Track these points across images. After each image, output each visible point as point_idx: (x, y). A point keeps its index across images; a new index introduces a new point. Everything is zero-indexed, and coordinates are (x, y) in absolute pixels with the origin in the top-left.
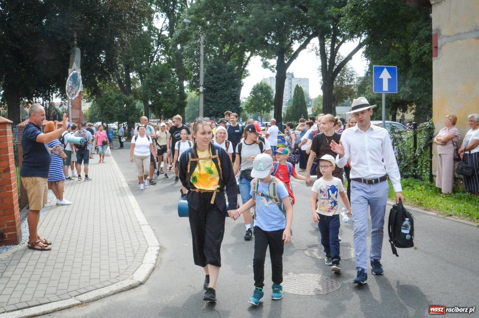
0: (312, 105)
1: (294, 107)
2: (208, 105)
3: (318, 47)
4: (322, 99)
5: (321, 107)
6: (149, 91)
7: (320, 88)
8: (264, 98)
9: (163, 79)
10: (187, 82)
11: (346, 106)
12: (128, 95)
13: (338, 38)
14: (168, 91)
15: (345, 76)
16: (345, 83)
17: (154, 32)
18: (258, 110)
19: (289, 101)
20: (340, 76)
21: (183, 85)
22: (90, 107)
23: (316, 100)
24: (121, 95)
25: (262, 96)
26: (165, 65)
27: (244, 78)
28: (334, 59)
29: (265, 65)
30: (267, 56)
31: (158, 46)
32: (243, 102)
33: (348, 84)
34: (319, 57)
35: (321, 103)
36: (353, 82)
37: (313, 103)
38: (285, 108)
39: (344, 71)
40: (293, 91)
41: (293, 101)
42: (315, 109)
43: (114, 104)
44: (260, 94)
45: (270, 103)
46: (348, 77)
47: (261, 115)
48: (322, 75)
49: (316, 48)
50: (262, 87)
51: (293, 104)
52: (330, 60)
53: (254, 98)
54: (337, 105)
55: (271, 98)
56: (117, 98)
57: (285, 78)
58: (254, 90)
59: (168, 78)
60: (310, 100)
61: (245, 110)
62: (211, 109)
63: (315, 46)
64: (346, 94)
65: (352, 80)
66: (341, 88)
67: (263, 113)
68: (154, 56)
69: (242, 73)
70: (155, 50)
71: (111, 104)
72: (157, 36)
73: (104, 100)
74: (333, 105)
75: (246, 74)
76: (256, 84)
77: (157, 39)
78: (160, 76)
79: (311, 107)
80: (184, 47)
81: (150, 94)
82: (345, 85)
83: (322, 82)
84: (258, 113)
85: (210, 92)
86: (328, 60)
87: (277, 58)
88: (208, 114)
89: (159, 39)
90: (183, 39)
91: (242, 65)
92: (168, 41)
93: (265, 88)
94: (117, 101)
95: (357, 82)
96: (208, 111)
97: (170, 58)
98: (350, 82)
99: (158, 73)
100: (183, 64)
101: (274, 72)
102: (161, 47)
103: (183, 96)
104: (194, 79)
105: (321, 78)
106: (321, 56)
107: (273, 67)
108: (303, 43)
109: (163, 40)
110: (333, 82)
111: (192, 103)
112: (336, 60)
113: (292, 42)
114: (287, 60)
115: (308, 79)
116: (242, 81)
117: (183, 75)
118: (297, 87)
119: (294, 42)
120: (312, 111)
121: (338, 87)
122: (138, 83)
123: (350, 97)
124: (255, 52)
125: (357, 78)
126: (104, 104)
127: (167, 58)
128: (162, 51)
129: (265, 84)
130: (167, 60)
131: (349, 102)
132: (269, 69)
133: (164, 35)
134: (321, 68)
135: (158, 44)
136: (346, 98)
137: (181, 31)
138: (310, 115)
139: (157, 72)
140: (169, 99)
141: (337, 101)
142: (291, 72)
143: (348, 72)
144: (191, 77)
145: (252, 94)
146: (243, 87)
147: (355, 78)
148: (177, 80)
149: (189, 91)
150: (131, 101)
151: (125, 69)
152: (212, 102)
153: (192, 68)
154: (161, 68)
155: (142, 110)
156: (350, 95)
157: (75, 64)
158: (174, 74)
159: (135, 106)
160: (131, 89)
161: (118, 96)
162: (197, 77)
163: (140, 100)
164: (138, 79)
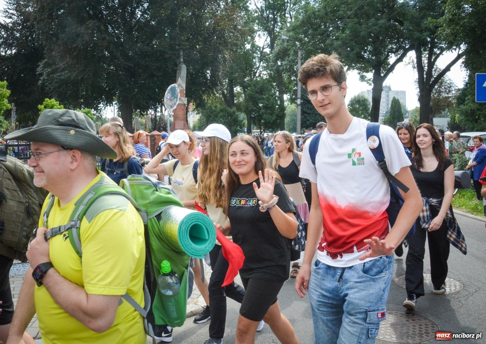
0: (409, 117)
1: (391, 119)
2: (306, 117)
3: (415, 60)
4: (419, 111)
5: (418, 118)
6: (251, 103)
7: (417, 100)
8: (361, 110)
9: (263, 92)
10: (287, 95)
11: (444, 117)
12: (231, 108)
13: (435, 50)
14: (268, 103)
15: (443, 88)
16: (443, 95)
17: (256, 49)
19: (386, 112)
20: (437, 88)
21: (283, 98)
22: (199, 118)
23: (413, 111)
24: (225, 108)
25: (359, 108)
26: (266, 79)
28: (432, 71)
29: (362, 78)
30: (364, 69)
31: (260, 62)
33: (447, 95)
34: (416, 70)
35: (418, 114)
36: (451, 93)
37: (410, 115)
38: (382, 119)
39: (441, 83)
40: (390, 103)
41: (390, 113)
42: (412, 120)
43: (219, 116)
44: (357, 106)
45: (367, 115)
46: (446, 89)
48: (419, 87)
49: (413, 61)
50: (359, 99)
51: (390, 115)
52: (427, 72)
53: (352, 110)
54: (434, 116)
55: (368, 110)
56: (221, 110)
57: (382, 90)
58: (351, 102)
59: (268, 92)
60: (407, 112)
62: (308, 120)
63: (411, 60)
64: (444, 106)
65: (450, 91)
66: (439, 99)
68: (256, 72)
70: (257, 66)
71: (216, 116)
72: (259, 53)
74: (430, 116)
77: (259, 56)
78: (261, 90)
79: (408, 119)
80: (283, 62)
81: (251, 107)
82: (443, 97)
83: (419, 94)
85: (308, 104)
86: (425, 73)
87: (374, 71)
88: (305, 125)
89: (261, 55)
90: (282, 54)
92: (269, 58)
93: (363, 101)
94: (221, 113)
95: (455, 94)
96: (305, 122)
97: (271, 74)
98: (448, 94)
100: (284, 79)
101: (370, 85)
102: (263, 63)
103: (282, 108)
104: (294, 92)
105: (418, 90)
106: (418, 69)
107: (369, 80)
108: (399, 56)
109: (265, 57)
110: (430, 94)
111: (293, 115)
112: (433, 72)
113: (388, 55)
114: (383, 73)
117: (284, 88)
118: (394, 98)
119: (391, 56)
121: (435, 99)
122: (241, 97)
123: (449, 109)
124: (352, 66)
125: (455, 89)
127: (269, 74)
128: (264, 67)
129: (362, 97)
130: (269, 76)
131: (447, 113)
132: (366, 83)
133: (266, 52)
134: (418, 80)
135: (261, 60)
136: (444, 110)
137: (281, 47)
140: (269, 111)
141: (435, 112)
143: (446, 84)
147: (453, 89)
148: (277, 94)
149: (289, 103)
150: (234, 112)
151: (229, 84)
152: (309, 114)
153: (290, 82)
154: (261, 82)
155: (244, 121)
156: (448, 106)
157: (179, 78)
158: (275, 88)
159: (237, 118)
160: (235, 102)
161: (222, 108)
162: (296, 90)
163: (244, 112)
164: (242, 93)
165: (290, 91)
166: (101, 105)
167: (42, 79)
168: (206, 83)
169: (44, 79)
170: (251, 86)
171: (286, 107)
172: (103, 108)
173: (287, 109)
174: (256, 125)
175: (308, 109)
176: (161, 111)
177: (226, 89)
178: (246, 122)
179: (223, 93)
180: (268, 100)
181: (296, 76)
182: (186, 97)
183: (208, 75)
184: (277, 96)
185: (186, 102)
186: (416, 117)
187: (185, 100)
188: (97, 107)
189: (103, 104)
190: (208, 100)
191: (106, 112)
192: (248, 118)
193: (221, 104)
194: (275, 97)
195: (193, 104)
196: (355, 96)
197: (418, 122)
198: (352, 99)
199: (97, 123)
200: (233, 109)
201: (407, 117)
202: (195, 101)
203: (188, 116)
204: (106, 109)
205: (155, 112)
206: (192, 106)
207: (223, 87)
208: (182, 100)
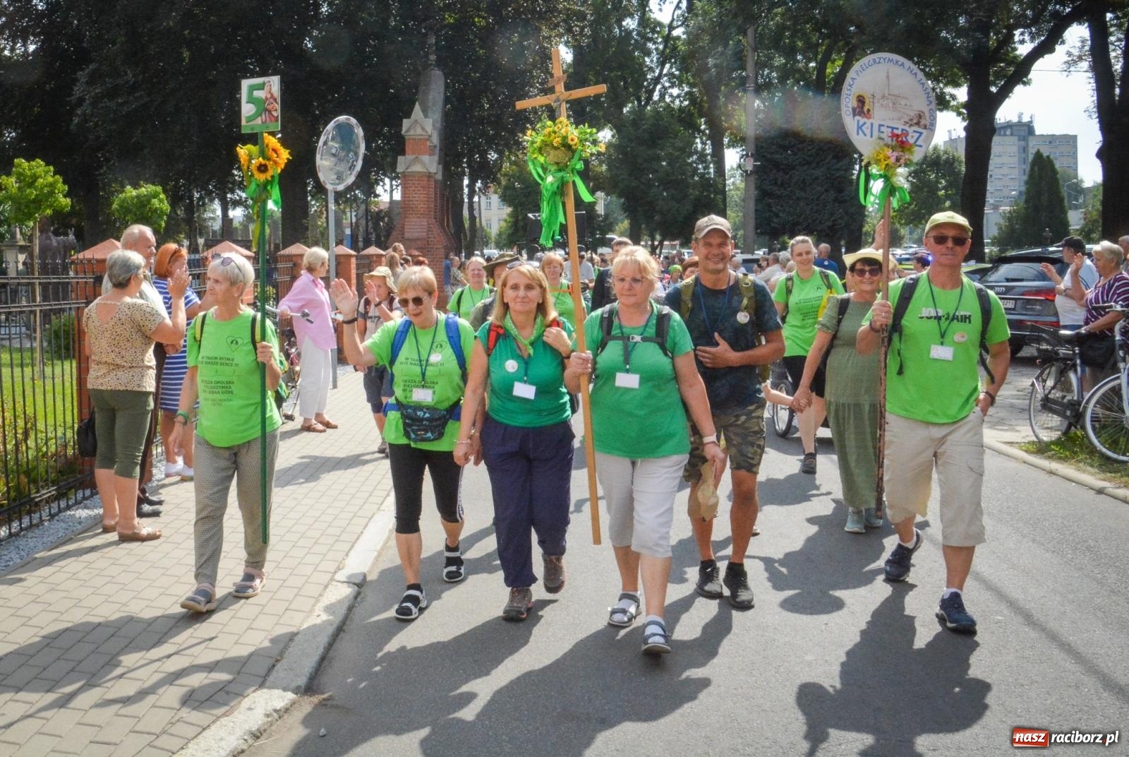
0: (1085, 204)
1: (1030, 211)
2: (769, 205)
8: (945, 188)
19: (1017, 194)
25: (938, 182)
29: (942, 102)
37: (1087, 201)
40: (1027, 167)
41: (1027, 194)
50: (938, 158)
51: (1027, 201)
53: (917, 187)
60: (1080, 192)
79: (1078, 214)
99: (645, 127)
101: (961, 117)
118: (1038, 155)
139: (644, 125)
152: (780, 197)
157: (417, 107)
167: (79, 112)
169: (84, 114)
175: (776, 183)
185: (434, 169)
187: (431, 163)
201: (1082, 206)
208: (422, 163)
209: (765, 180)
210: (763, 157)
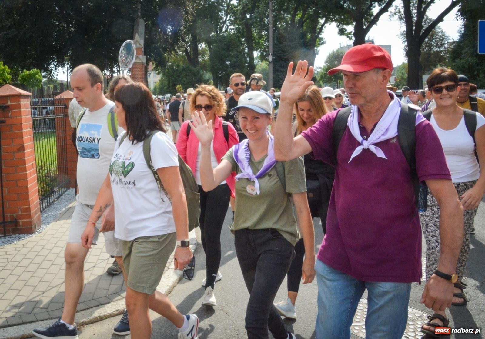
0: (395, 74)
2: (278, 75)
3: (402, 10)
4: (407, 67)
5: (406, 76)
7: (405, 55)
9: (231, 49)
10: (257, 52)
12: (195, 67)
14: (236, 61)
15: (434, 41)
16: (434, 49)
18: (334, 80)
20: (428, 41)
21: (253, 55)
22: (160, 79)
23: (400, 68)
24: (188, 67)
26: (234, 34)
27: (319, 47)
28: (421, 22)
29: (342, 32)
30: (343, 21)
31: (227, 16)
32: (318, 72)
33: (438, 49)
34: (403, 22)
35: (405, 71)
36: (443, 47)
37: (396, 72)
39: (432, 35)
42: (398, 77)
43: (181, 76)
44: (336, 62)
46: (438, 42)
47: (337, 85)
48: (408, 41)
49: (400, 11)
50: (339, 55)
52: (416, 24)
53: (330, 67)
54: (424, 74)
56: (184, 70)
58: (329, 59)
59: (236, 48)
61: (320, 80)
63: (398, 9)
64: (435, 61)
65: (442, 45)
66: (429, 54)
67: (340, 83)
68: (223, 27)
69: (315, 40)
70: (224, 20)
71: (179, 76)
72: (225, 5)
73: (172, 72)
74: (420, 74)
75: (320, 42)
76: (332, 52)
77: (226, 8)
78: (228, 46)
79: (394, 77)
80: (252, 15)
81: (217, 65)
82: (434, 51)
83: (407, 48)
84: (335, 83)
85: (280, 61)
86: (414, 24)
87: (354, 23)
89: (228, 8)
90: (252, 6)
91: (315, 32)
92: (237, 10)
94: (184, 72)
95: (447, 48)
96: (278, 81)
97: (239, 28)
98: (439, 47)
99: (225, 42)
100: (254, 34)
101: (351, 39)
102: (230, 17)
103: (252, 66)
104: (265, 49)
105: (406, 44)
106: (405, 20)
107: (350, 33)
108: (383, 5)
109: (232, 9)
110: (419, 48)
112: (423, 24)
113: (371, 5)
114: (366, 25)
115: (390, 46)
116: (316, 50)
117: (253, 44)
119: (374, 5)
120: (395, 80)
121: (425, 54)
122: (206, 54)
123: (440, 64)
124: (330, 19)
125: (448, 42)
126: (172, 76)
127: (236, 28)
128: (231, 21)
129: (341, 53)
130: (237, 30)
132: (346, 37)
133: (233, 4)
134: (405, 33)
135: (227, 13)
138: (393, 85)
140: (237, 70)
141: (424, 68)
142: (371, 39)
143: (438, 36)
144: (261, 47)
145: (327, 64)
146: (317, 56)
147: (446, 42)
148: (246, 50)
149: (260, 61)
150: (198, 72)
151: (192, 40)
152: (283, 72)
153: (261, 37)
154: (229, 37)
155: (210, 81)
156: (440, 62)
157: (137, 35)
158: (244, 44)
159: (202, 78)
160: (200, 60)
161: (185, 67)
162: (268, 47)
163: (209, 71)
164: (207, 51)
165: (261, 48)
166: (52, 66)
168: (166, 39)
170: (216, 42)
171: (256, 65)
172: (54, 69)
173: (257, 67)
174: (222, 85)
175: (280, 66)
176: (119, 71)
177: (190, 46)
178: (213, 82)
179: (186, 50)
180: (236, 56)
181: (267, 30)
182: (144, 55)
183: (168, 30)
184: (246, 53)
185: (144, 61)
186: (403, 74)
187: (143, 59)
188: (48, 68)
189: (54, 64)
190: (168, 58)
191: (57, 73)
192: (213, 78)
193: (184, 63)
194: (244, 54)
195: (153, 63)
196: (333, 52)
197: (405, 79)
198: (330, 55)
199: (49, 85)
200: (197, 68)
201: (393, 75)
202: (155, 60)
203: (148, 77)
204: (57, 70)
205: (110, 73)
206: (151, 66)
207: (186, 44)
208: (140, 59)
209: (276, 65)
210: (276, 55)
